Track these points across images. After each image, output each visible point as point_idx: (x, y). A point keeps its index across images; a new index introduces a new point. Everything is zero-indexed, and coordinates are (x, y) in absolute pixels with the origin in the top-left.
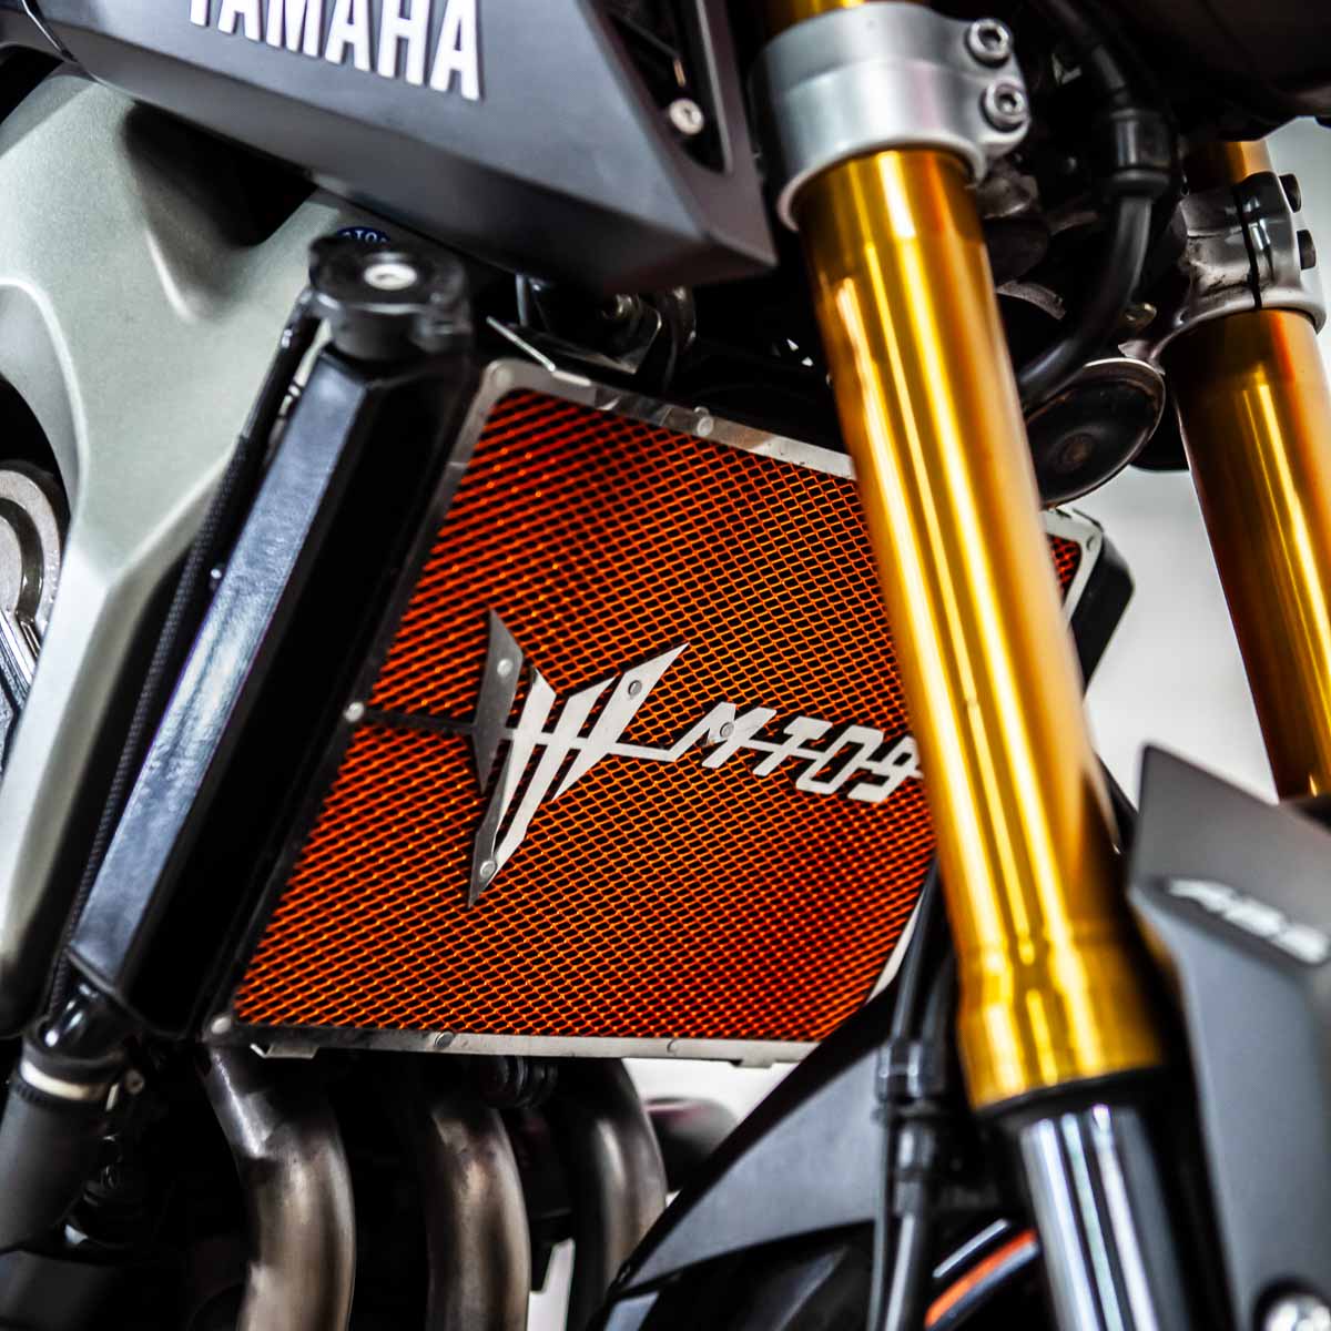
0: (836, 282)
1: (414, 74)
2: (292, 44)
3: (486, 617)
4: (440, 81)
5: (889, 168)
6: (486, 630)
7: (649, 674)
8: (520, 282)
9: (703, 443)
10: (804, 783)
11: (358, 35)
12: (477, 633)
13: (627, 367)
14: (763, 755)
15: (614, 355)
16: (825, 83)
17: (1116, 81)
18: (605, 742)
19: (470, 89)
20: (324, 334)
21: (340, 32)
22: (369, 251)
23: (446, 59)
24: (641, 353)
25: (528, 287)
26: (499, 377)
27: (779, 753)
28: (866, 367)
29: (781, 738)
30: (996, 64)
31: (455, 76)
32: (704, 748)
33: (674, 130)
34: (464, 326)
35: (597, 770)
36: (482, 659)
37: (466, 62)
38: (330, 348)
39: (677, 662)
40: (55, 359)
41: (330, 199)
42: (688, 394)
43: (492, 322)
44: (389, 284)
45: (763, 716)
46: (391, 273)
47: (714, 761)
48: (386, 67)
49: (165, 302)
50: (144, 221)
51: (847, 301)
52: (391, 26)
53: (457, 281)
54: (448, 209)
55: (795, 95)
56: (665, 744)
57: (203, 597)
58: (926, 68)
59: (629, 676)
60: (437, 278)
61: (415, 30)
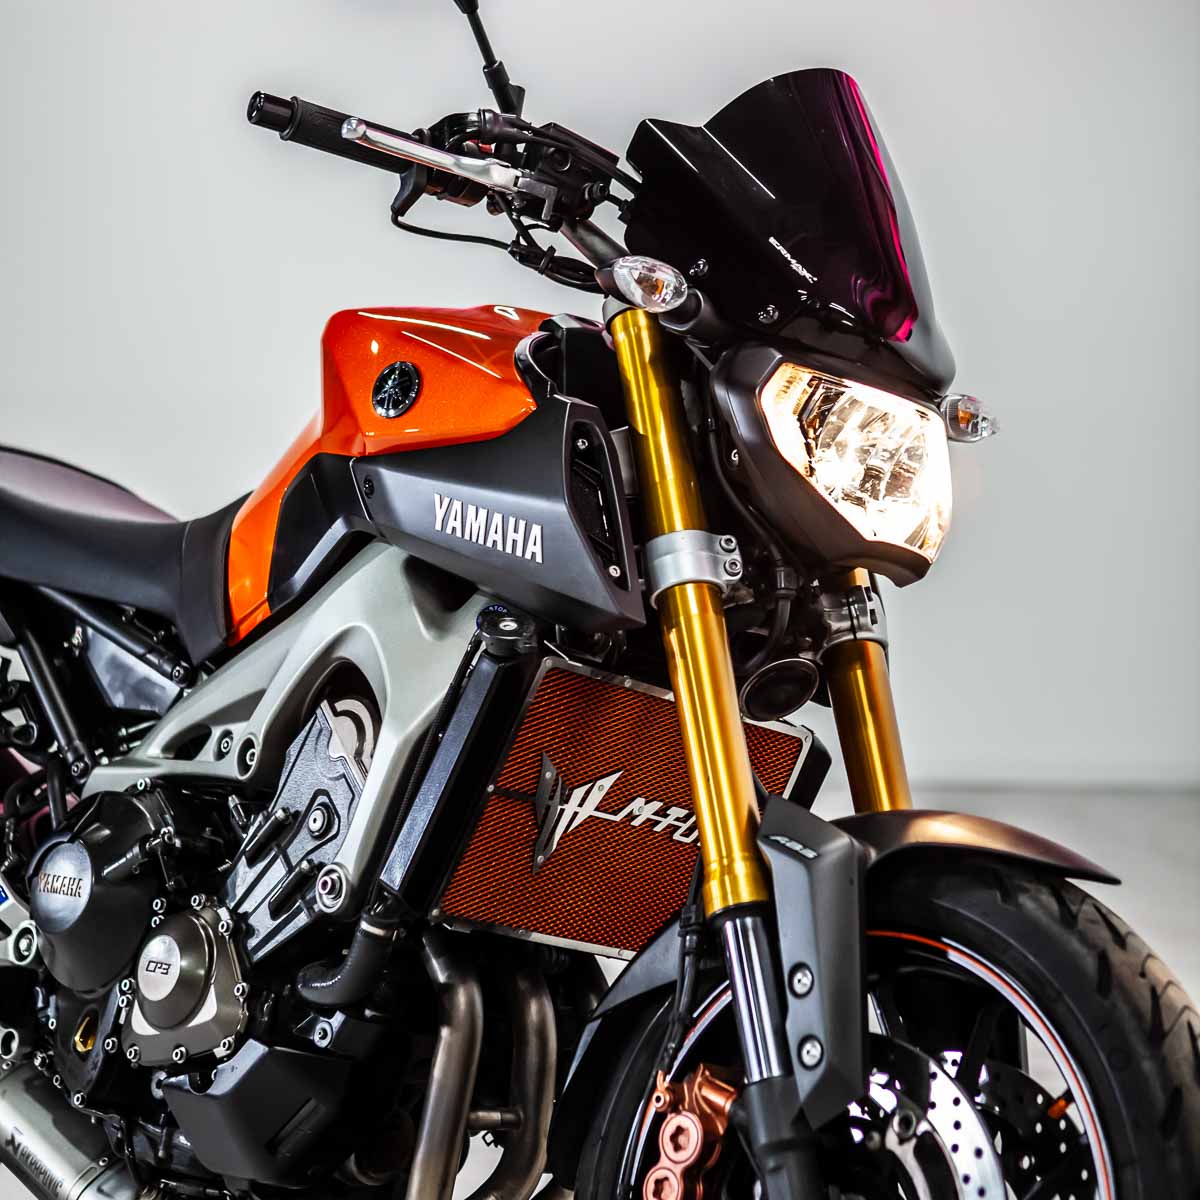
0: (669, 630)
1: (519, 553)
2: (474, 540)
3: (541, 755)
4: (528, 556)
5: (690, 589)
6: (541, 760)
7: (607, 783)
8: (557, 627)
9: (628, 690)
10: (677, 836)
11: (499, 538)
12: (538, 761)
13: (599, 660)
14: (658, 822)
15: (594, 655)
16: (667, 559)
17: (777, 556)
18: (588, 810)
19: (539, 559)
20: (483, 646)
21: (492, 537)
22: (501, 616)
23: (531, 548)
24: (603, 655)
25: (560, 629)
26: (547, 663)
27: (665, 823)
28: (679, 661)
29: (666, 816)
30: (731, 551)
31: (533, 554)
32: (631, 817)
33: (610, 576)
34: (534, 644)
35: (585, 822)
36: (539, 771)
37: (538, 550)
38: (485, 651)
39: (619, 779)
40: (376, 654)
41: (484, 594)
42: (621, 671)
43: (545, 642)
44: (507, 628)
45: (657, 805)
46: (509, 625)
47: (636, 823)
48: (509, 550)
49: (420, 633)
50: (412, 603)
51: (673, 637)
52: (511, 535)
53: (532, 628)
54: (530, 601)
55: (657, 562)
56: (615, 813)
57: (435, 744)
58: (704, 554)
59: (599, 783)
60: (525, 627)
61: (520, 537)
